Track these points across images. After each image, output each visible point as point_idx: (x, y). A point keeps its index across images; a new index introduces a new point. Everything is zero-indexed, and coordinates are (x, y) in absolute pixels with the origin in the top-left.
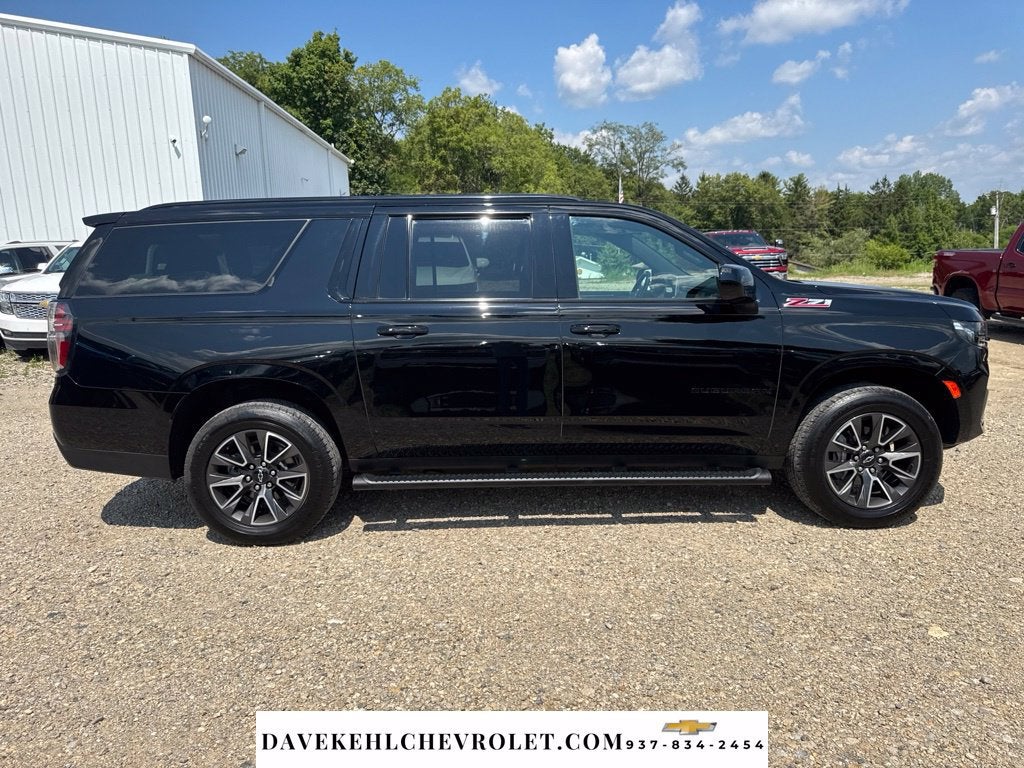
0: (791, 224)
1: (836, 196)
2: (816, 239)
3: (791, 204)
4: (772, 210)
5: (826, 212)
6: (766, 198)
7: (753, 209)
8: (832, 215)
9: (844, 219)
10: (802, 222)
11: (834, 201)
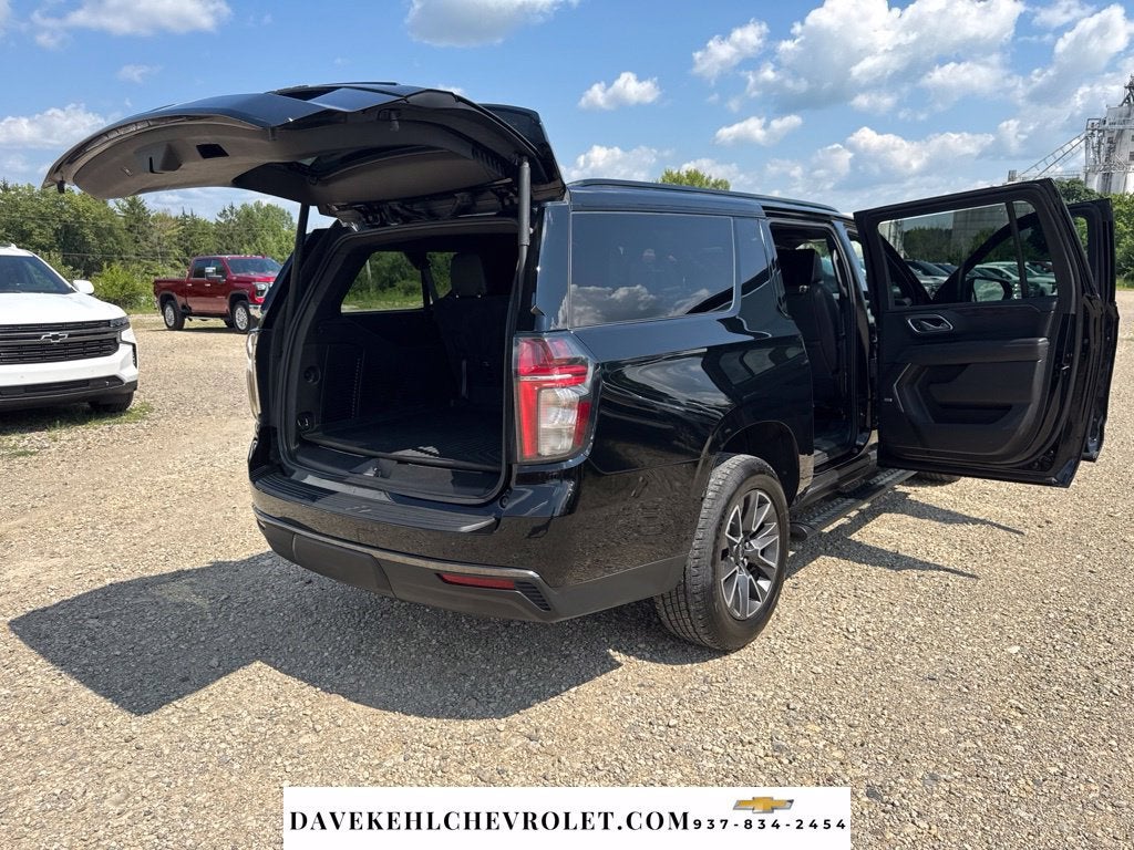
0: (134, 251)
1: (182, 221)
2: (169, 269)
3: (130, 229)
4: (110, 231)
5: (175, 239)
6: (102, 219)
7: (87, 231)
8: (182, 243)
9: (195, 248)
10: (148, 249)
11: (182, 227)
